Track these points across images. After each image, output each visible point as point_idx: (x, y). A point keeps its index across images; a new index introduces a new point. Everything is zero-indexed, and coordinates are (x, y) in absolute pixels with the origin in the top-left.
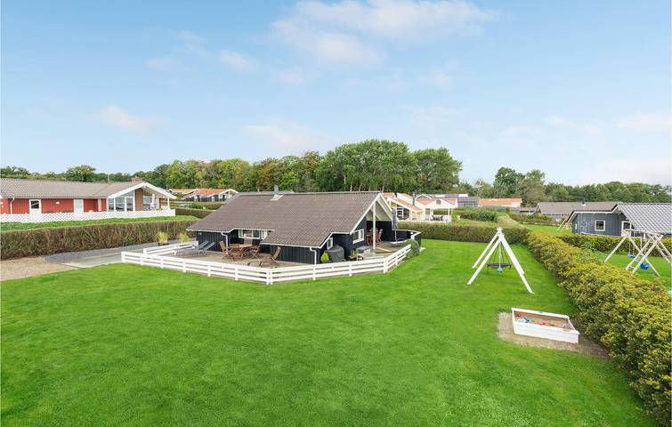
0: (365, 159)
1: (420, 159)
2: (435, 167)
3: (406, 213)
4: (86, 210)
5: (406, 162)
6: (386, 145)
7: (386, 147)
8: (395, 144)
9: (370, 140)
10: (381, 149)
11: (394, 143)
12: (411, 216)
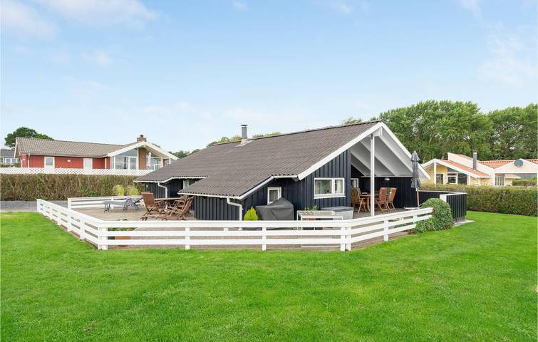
0: (418, 125)
1: (496, 122)
2: (522, 131)
3: (463, 179)
4: (95, 167)
5: (476, 126)
6: (447, 106)
7: (447, 110)
8: (459, 105)
9: (424, 102)
10: (439, 111)
11: (457, 103)
12: (469, 182)
